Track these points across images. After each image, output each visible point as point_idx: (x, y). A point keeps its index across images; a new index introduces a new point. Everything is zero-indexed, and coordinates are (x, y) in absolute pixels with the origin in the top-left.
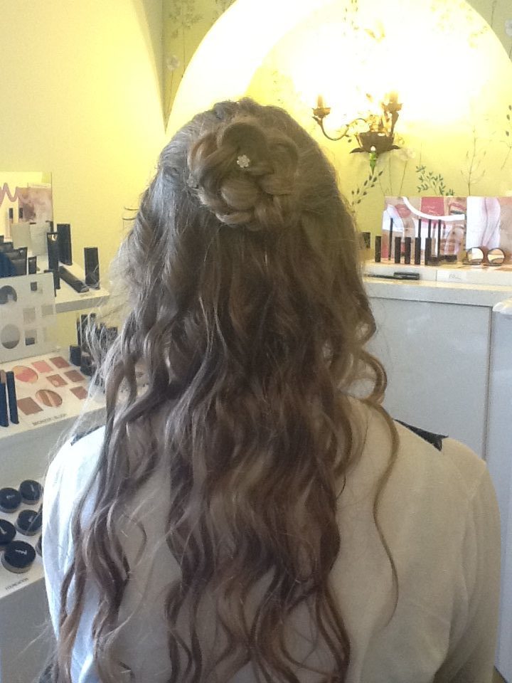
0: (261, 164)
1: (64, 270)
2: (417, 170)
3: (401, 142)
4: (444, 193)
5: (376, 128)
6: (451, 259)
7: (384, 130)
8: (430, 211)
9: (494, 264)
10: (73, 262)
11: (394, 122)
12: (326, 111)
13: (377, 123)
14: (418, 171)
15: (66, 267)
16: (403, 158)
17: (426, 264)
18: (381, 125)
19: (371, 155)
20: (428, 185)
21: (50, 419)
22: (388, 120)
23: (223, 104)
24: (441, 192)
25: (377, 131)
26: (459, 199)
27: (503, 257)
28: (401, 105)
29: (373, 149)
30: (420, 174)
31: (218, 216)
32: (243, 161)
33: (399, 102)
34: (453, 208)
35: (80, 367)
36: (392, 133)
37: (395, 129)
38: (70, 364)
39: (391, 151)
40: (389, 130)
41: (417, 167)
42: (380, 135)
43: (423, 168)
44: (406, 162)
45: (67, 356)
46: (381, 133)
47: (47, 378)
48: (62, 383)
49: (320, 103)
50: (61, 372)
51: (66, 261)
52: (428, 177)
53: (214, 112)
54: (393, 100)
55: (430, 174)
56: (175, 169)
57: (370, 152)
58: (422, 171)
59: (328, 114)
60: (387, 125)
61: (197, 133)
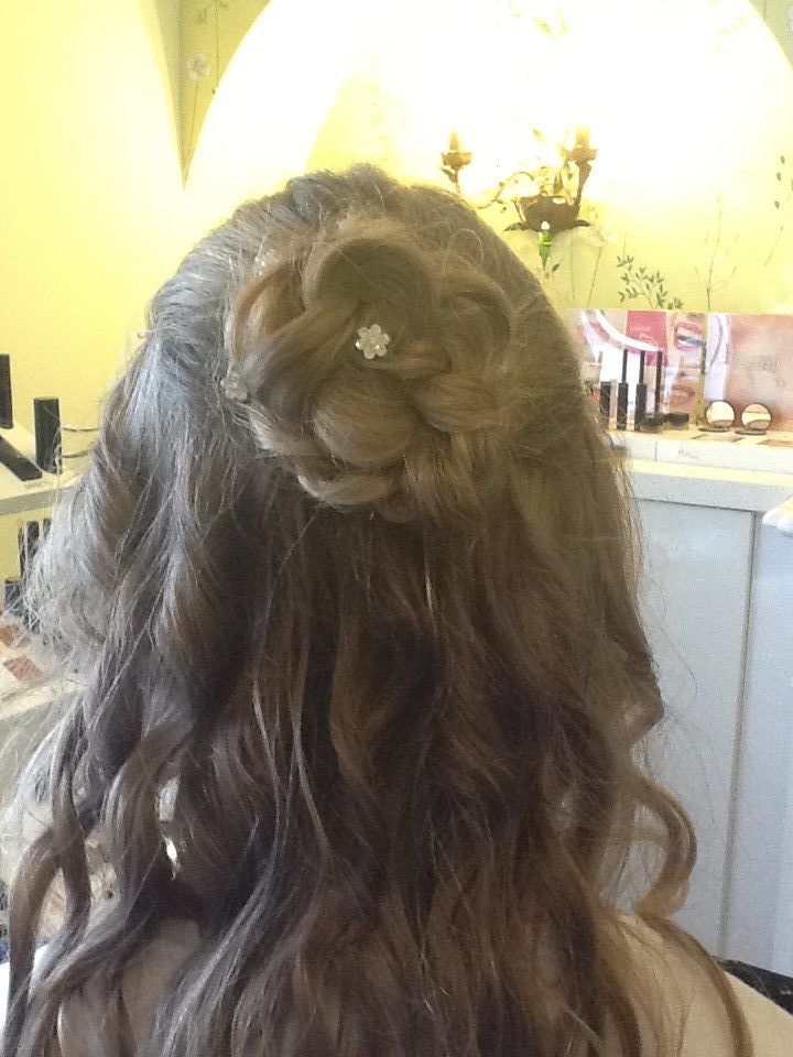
0: (420, 346)
2: (618, 263)
3: (592, 214)
4: (665, 305)
5: (550, 190)
6: (678, 421)
7: (562, 193)
8: (642, 335)
9: (755, 430)
10: (14, 421)
11: (582, 181)
12: (463, 158)
13: (552, 181)
14: (619, 266)
16: (595, 241)
17: (637, 430)
18: (558, 186)
19: (540, 234)
20: (638, 291)
22: (570, 176)
23: (310, 181)
24: (660, 303)
25: (551, 194)
26: (692, 316)
27: (768, 417)
28: (595, 150)
29: (545, 226)
30: (624, 270)
31: (303, 481)
32: (373, 341)
33: (592, 146)
34: (682, 332)
36: (577, 200)
37: (582, 194)
39: (574, 229)
40: (575, 194)
41: (619, 259)
42: (556, 201)
43: (630, 260)
44: (600, 249)
46: (559, 197)
49: (454, 146)
52: (637, 276)
53: (288, 199)
54: (582, 140)
55: (642, 271)
56: (191, 348)
57: (538, 229)
58: (628, 265)
59: (467, 163)
60: (571, 185)
61: (250, 256)
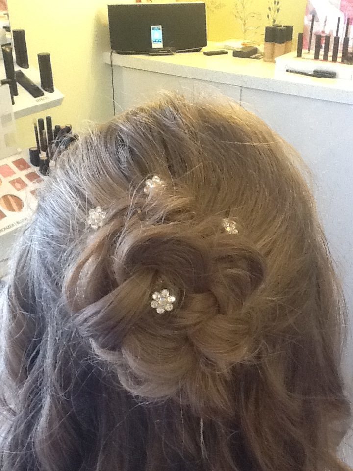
1: (21, 74)
10: (29, 64)
15: (23, 70)
17: (342, 62)
21: (13, 225)
35: (38, 168)
38: (30, 164)
45: (27, 158)
47: (10, 182)
48: (23, 185)
50: (22, 174)
51: (23, 64)
